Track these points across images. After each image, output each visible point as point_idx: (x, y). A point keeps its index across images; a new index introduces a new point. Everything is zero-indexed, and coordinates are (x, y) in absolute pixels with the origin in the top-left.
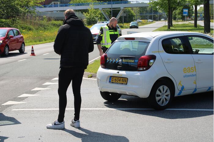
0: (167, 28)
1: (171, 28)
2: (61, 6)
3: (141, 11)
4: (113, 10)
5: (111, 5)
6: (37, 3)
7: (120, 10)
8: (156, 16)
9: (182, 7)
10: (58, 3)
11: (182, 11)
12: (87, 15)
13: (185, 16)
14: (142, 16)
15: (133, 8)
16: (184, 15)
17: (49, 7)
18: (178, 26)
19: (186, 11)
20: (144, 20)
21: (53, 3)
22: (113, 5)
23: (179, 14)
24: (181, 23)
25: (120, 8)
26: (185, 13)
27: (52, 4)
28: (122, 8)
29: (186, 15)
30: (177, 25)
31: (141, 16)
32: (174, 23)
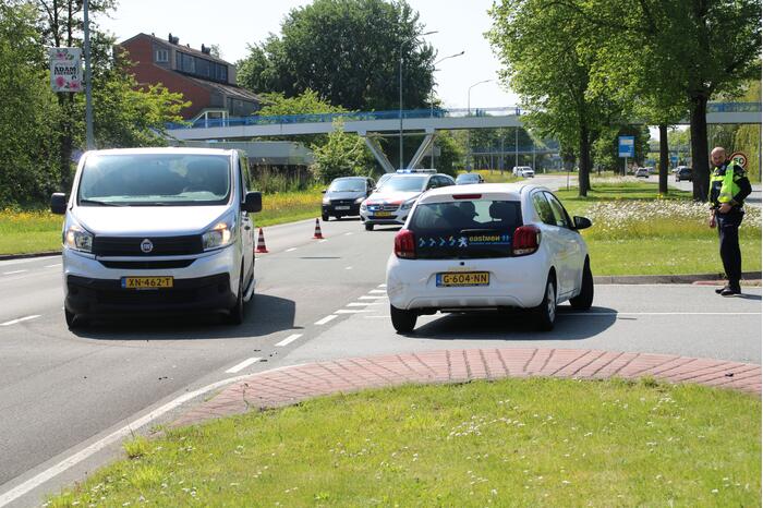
0: (577, 195)
1: (589, 194)
2: (232, 124)
3: (475, 142)
4: (404, 137)
5: (398, 121)
6: (170, 114)
7: (424, 137)
8: (527, 157)
9: (616, 132)
10: (224, 112)
11: (616, 142)
12: (322, 152)
13: (623, 159)
14: (481, 157)
15: (453, 131)
16: (622, 155)
17: (195, 126)
18: (607, 188)
19: (628, 142)
20: (489, 171)
21: (206, 113)
22: (405, 121)
23: (606, 151)
24: (613, 180)
25: (423, 131)
26: (626, 148)
27: (204, 117)
28: (430, 131)
29: (628, 154)
30: (604, 185)
31: (476, 158)
32: (593, 180)
